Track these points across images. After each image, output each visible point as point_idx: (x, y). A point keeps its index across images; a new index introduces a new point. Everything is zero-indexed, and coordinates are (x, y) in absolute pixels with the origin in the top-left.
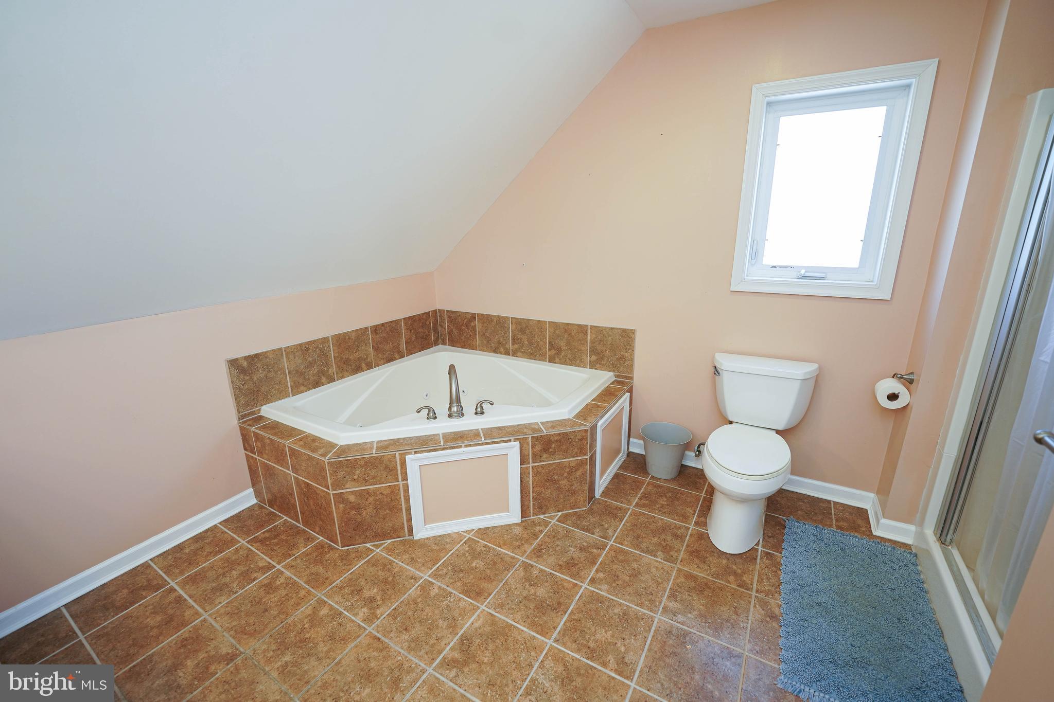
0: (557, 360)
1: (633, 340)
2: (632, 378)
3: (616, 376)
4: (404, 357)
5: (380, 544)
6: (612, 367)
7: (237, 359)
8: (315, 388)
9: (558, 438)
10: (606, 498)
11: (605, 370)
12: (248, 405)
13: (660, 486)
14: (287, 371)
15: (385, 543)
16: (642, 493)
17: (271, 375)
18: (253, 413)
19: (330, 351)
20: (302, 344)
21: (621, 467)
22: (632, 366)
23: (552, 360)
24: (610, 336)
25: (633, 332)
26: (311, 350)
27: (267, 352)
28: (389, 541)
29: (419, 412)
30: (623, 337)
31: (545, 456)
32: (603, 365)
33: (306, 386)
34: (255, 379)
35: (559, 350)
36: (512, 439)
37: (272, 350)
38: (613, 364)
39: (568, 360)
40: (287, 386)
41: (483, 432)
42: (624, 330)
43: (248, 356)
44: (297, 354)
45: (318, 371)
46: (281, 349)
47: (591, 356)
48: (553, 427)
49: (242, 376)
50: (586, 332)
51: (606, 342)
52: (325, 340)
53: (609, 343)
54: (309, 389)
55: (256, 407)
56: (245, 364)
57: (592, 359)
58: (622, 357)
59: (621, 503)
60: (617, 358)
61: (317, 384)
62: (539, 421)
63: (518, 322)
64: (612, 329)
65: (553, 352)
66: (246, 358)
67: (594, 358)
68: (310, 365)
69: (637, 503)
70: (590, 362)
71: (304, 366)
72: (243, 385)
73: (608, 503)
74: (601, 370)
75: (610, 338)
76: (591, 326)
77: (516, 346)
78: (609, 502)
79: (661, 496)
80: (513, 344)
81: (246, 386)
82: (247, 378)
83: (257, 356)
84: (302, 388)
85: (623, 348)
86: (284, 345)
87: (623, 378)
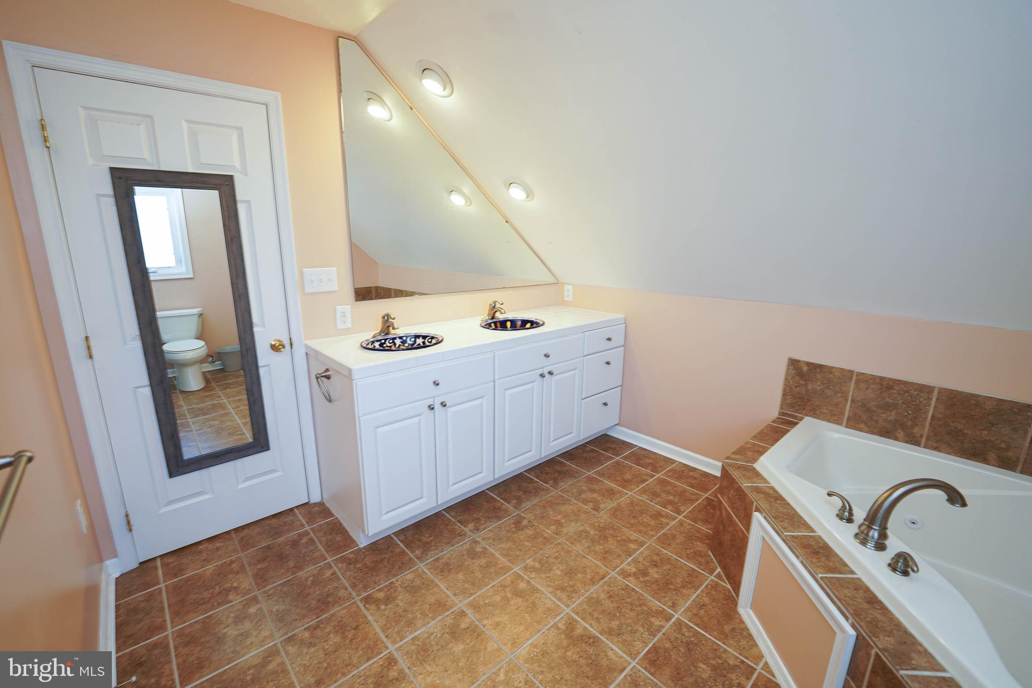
5: (723, 579)
7: (798, 361)
8: (881, 436)
12: (793, 407)
14: (850, 399)
15: (725, 583)
17: (829, 392)
18: (795, 417)
19: (929, 405)
20: (884, 378)
26: (895, 391)
27: (834, 367)
28: (729, 587)
29: (829, 495)
33: (869, 427)
34: (809, 388)
36: (851, 620)
37: (841, 369)
40: (843, 413)
43: (812, 363)
44: (873, 386)
45: (896, 420)
46: (851, 372)
49: (797, 378)
52: (926, 390)
54: (872, 433)
55: (800, 413)
56: (805, 369)
61: (887, 433)
66: (809, 364)
68: (887, 407)
71: (877, 403)
72: (795, 386)
81: (798, 390)
82: (802, 382)
83: (821, 366)
84: (862, 426)
86: (858, 368)
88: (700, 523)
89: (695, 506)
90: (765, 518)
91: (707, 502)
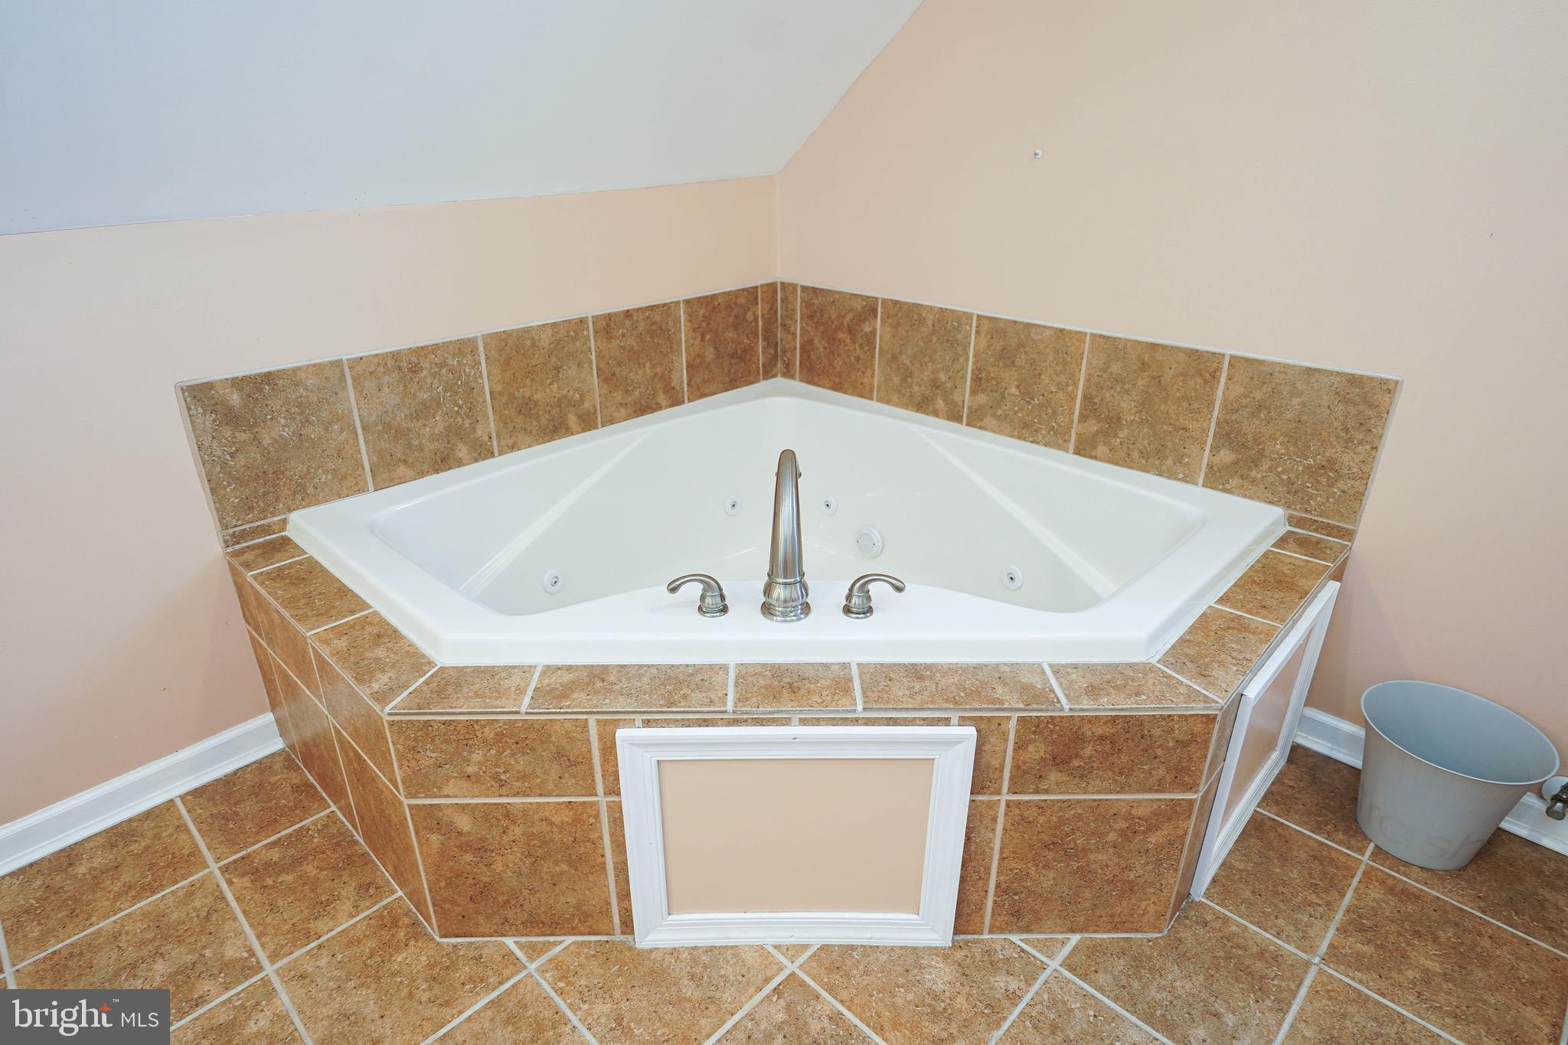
0: (1101, 450)
1: (1382, 413)
2: (1349, 535)
3: (1291, 520)
4: (683, 402)
5: (544, 943)
6: (1288, 493)
7: (209, 386)
8: (437, 471)
9: (1109, 730)
10: (1226, 907)
11: (1258, 499)
12: (251, 509)
13: (1407, 895)
14: (358, 425)
15: (555, 944)
16: (1348, 911)
17: (313, 432)
18: (265, 530)
19: (481, 377)
20: (399, 352)
21: (1271, 797)
22: (1359, 496)
23: (1085, 448)
24: (1295, 392)
25: (1390, 388)
26: (425, 373)
27: (299, 368)
28: (569, 940)
29: (673, 590)
30: (1346, 401)
31: (1054, 776)
32: (1254, 481)
33: (412, 466)
34: (267, 441)
35: (1113, 422)
36: (955, 717)
37: (314, 365)
38: (1291, 483)
39: (1136, 454)
40: (359, 465)
41: (861, 675)
42: (1354, 380)
43: (243, 379)
44: (386, 379)
45: (448, 429)
46: (338, 364)
47: (1215, 449)
48: (1093, 691)
49: (227, 432)
50: (1214, 375)
51: (1280, 414)
52: (464, 347)
53: (1288, 415)
54: (422, 474)
55: (273, 514)
56: (235, 398)
57: (1216, 460)
58: (1330, 466)
59: (1278, 935)
60: (1308, 468)
61: (443, 462)
62: (1045, 659)
63: (996, 329)
64: (1310, 371)
65: (1093, 426)
66: (237, 383)
67: (1226, 456)
68: (423, 412)
69: (1331, 946)
70: (1210, 467)
71: (407, 412)
72: (232, 455)
73: (1234, 928)
74: (1245, 496)
75: (1296, 401)
76: (1235, 361)
77: (982, 399)
78: (1238, 925)
79: (1418, 934)
80: (973, 393)
81: (242, 459)
82: (243, 436)
83: (268, 378)
84: (402, 470)
85: (1338, 437)
86: (347, 352)
87: (1315, 530)
88: (320, 925)
89: (244, 912)
90: (647, 723)
91: (243, 875)
